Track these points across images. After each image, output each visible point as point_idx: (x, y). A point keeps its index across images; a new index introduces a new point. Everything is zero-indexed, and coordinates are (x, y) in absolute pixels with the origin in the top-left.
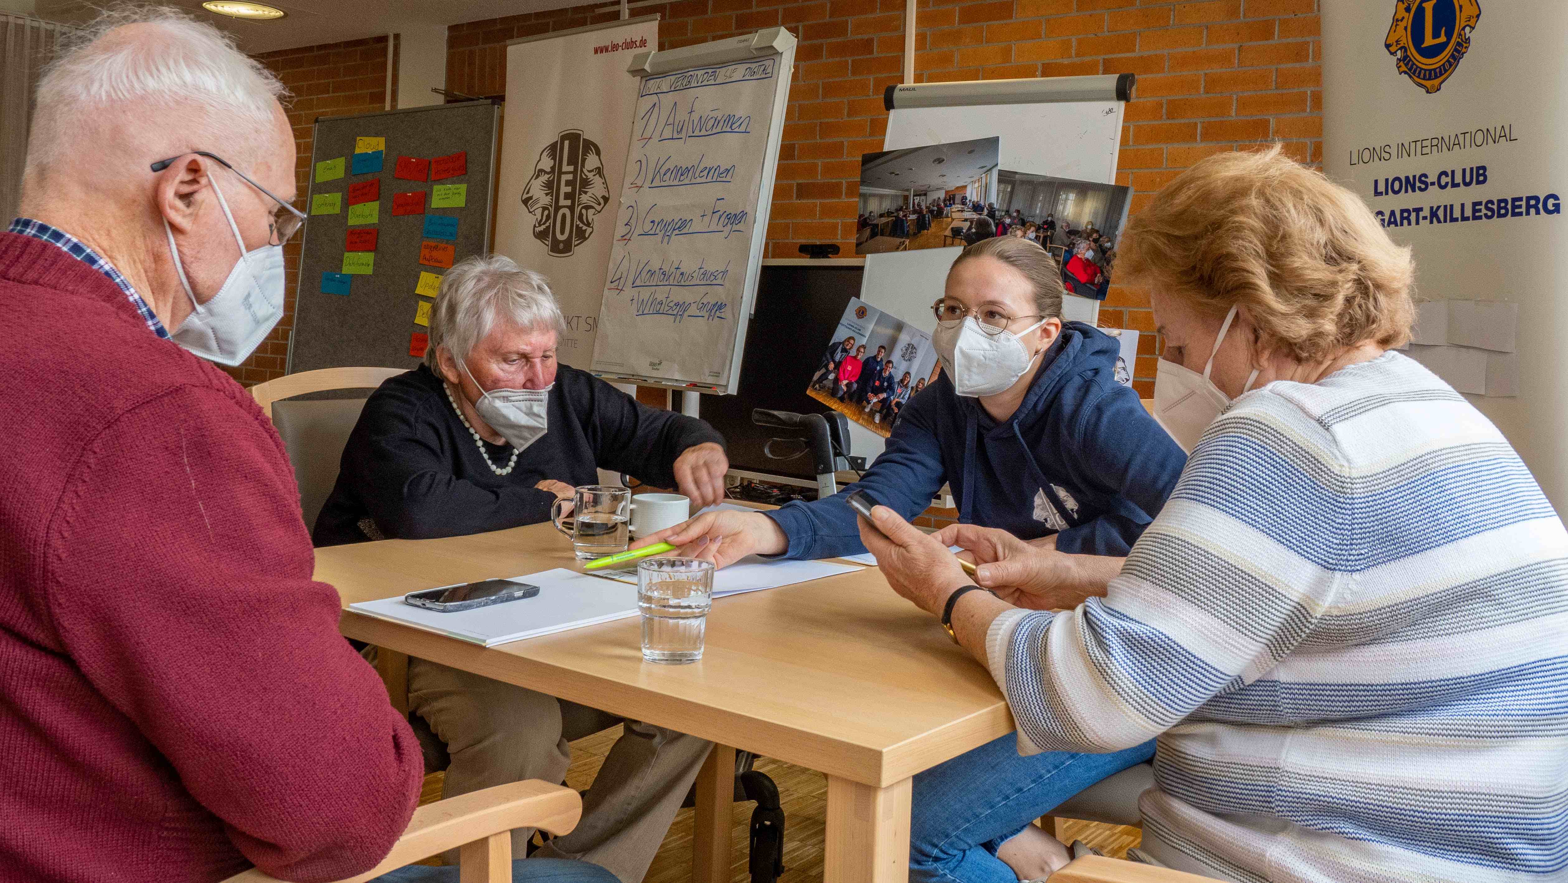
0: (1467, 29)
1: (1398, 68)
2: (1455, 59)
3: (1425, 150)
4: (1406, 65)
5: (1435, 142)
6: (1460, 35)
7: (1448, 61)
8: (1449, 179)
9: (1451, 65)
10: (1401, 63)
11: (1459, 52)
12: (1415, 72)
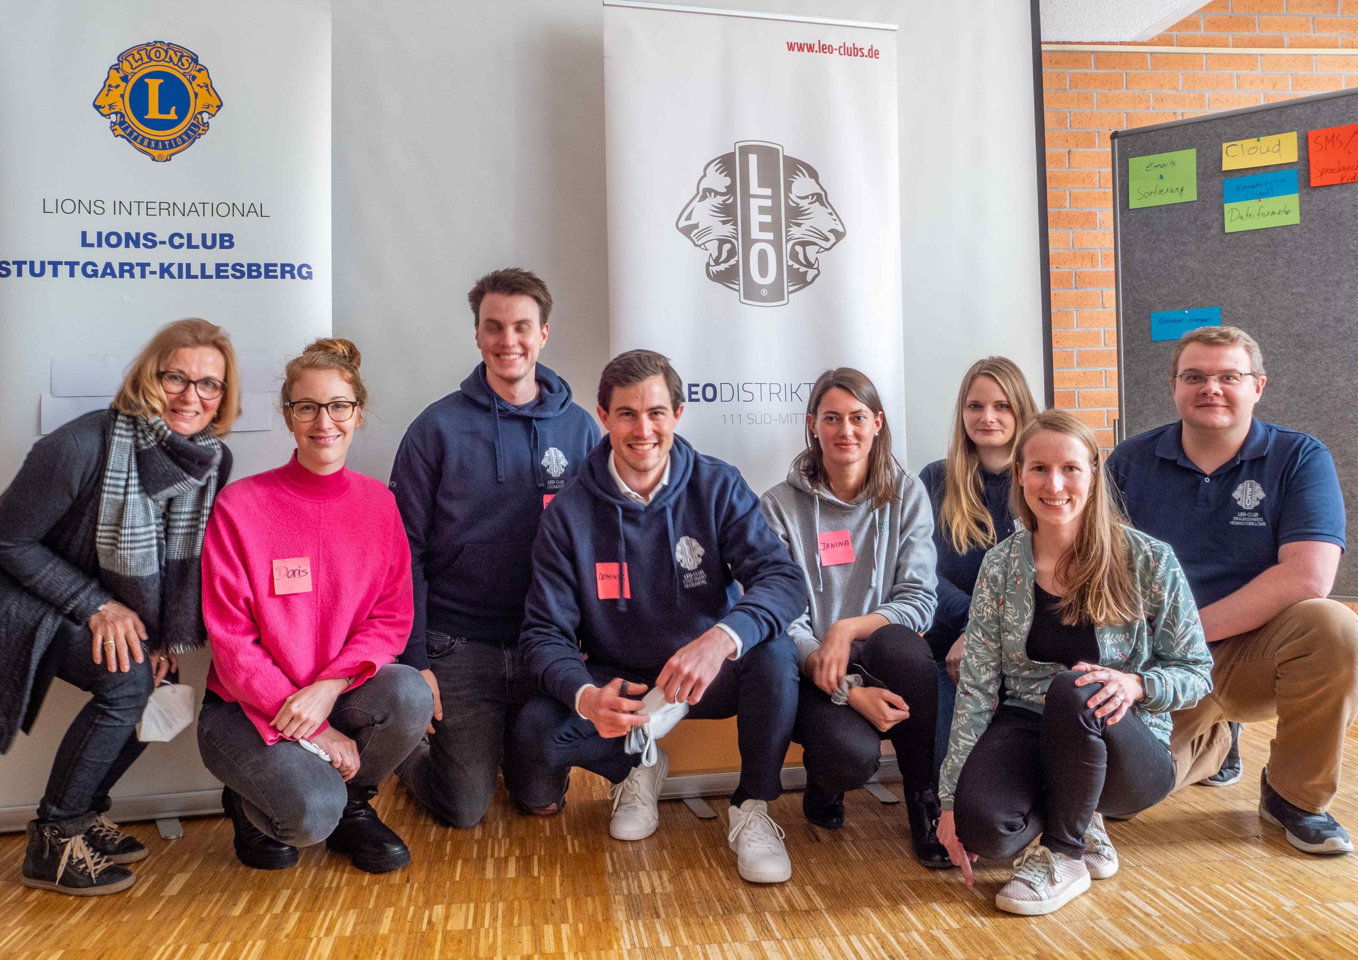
0: (205, 116)
1: (113, 131)
2: (189, 137)
3: (150, 212)
4: (124, 130)
5: (163, 206)
6: (196, 117)
7: (180, 137)
8: (185, 241)
9: (184, 141)
10: (117, 127)
11: (194, 132)
12: (135, 139)
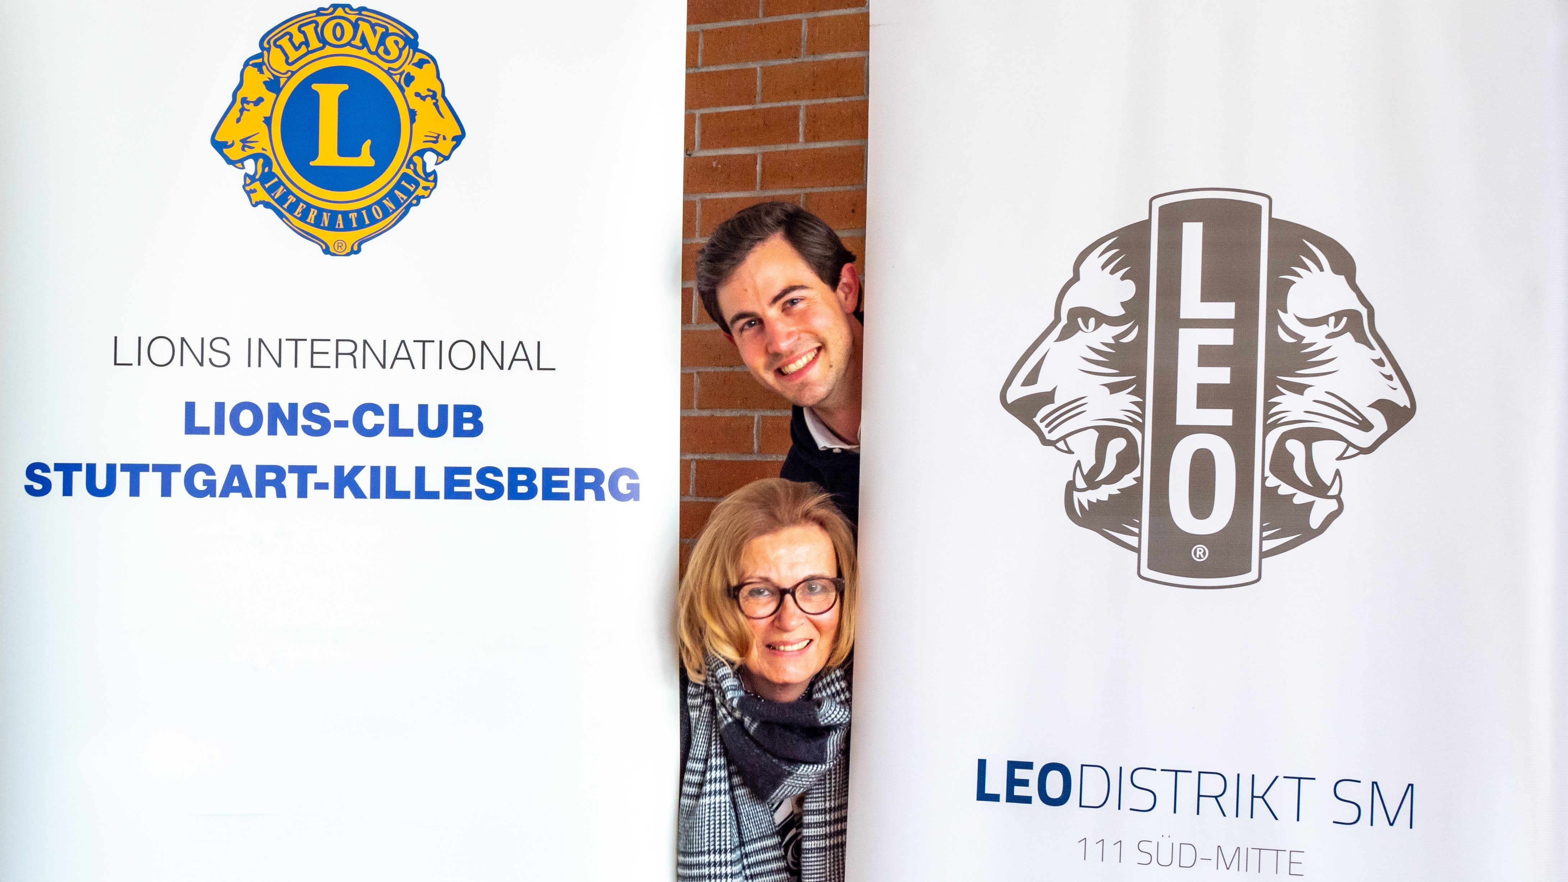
0: (430, 158)
1: (249, 193)
2: (398, 204)
4: (270, 191)
5: (345, 347)
6: (411, 161)
7: (379, 203)
8: (385, 420)
9: (386, 213)
10: (257, 185)
11: (408, 193)
12: (292, 209)
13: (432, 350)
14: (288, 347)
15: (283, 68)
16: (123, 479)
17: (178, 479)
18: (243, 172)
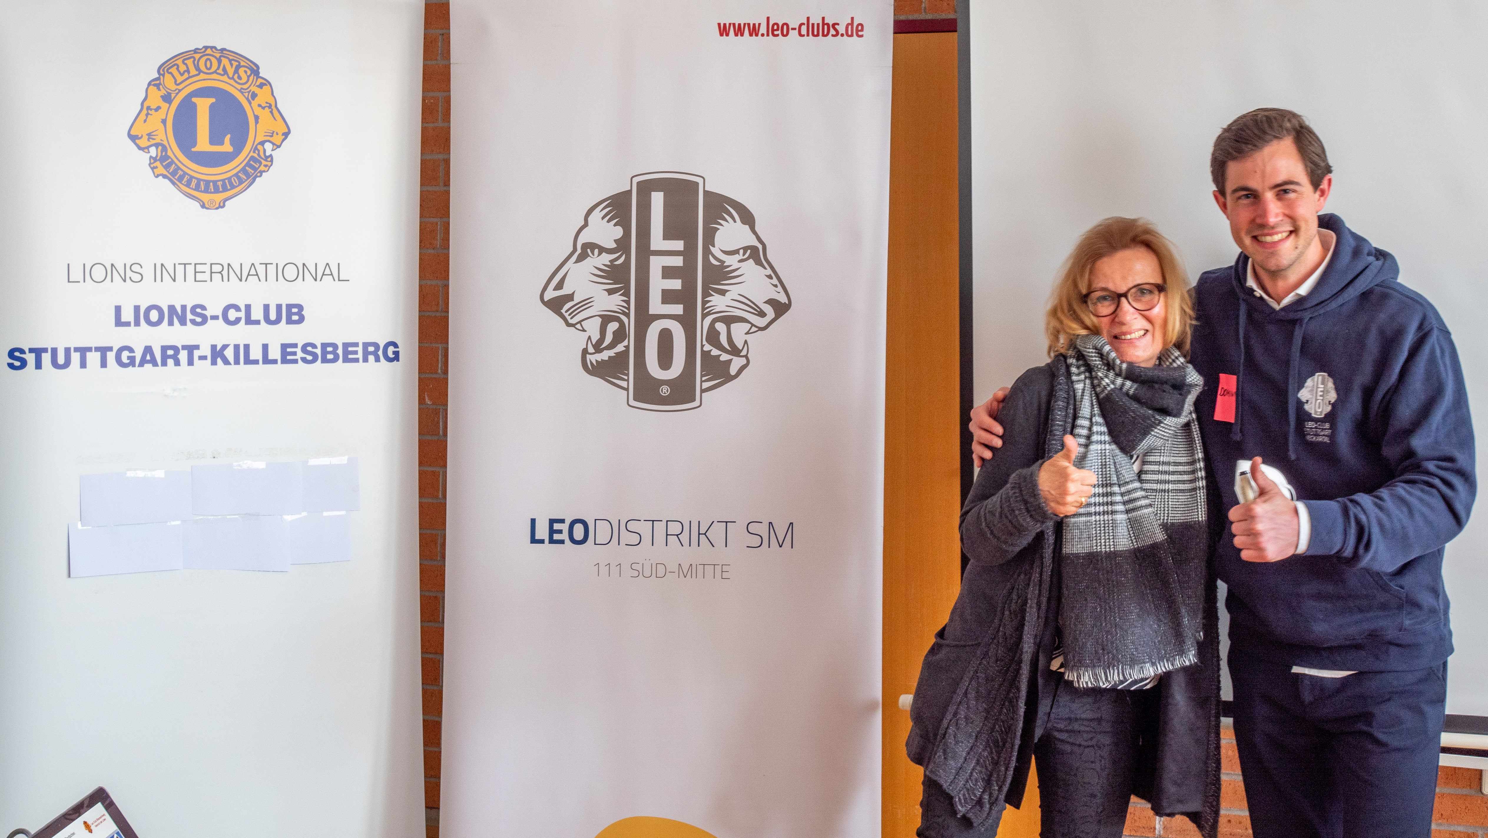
13: (271, 269)
14: (180, 269)
15: (173, 86)
16: (76, 357)
17: (111, 356)
18: (148, 155)
